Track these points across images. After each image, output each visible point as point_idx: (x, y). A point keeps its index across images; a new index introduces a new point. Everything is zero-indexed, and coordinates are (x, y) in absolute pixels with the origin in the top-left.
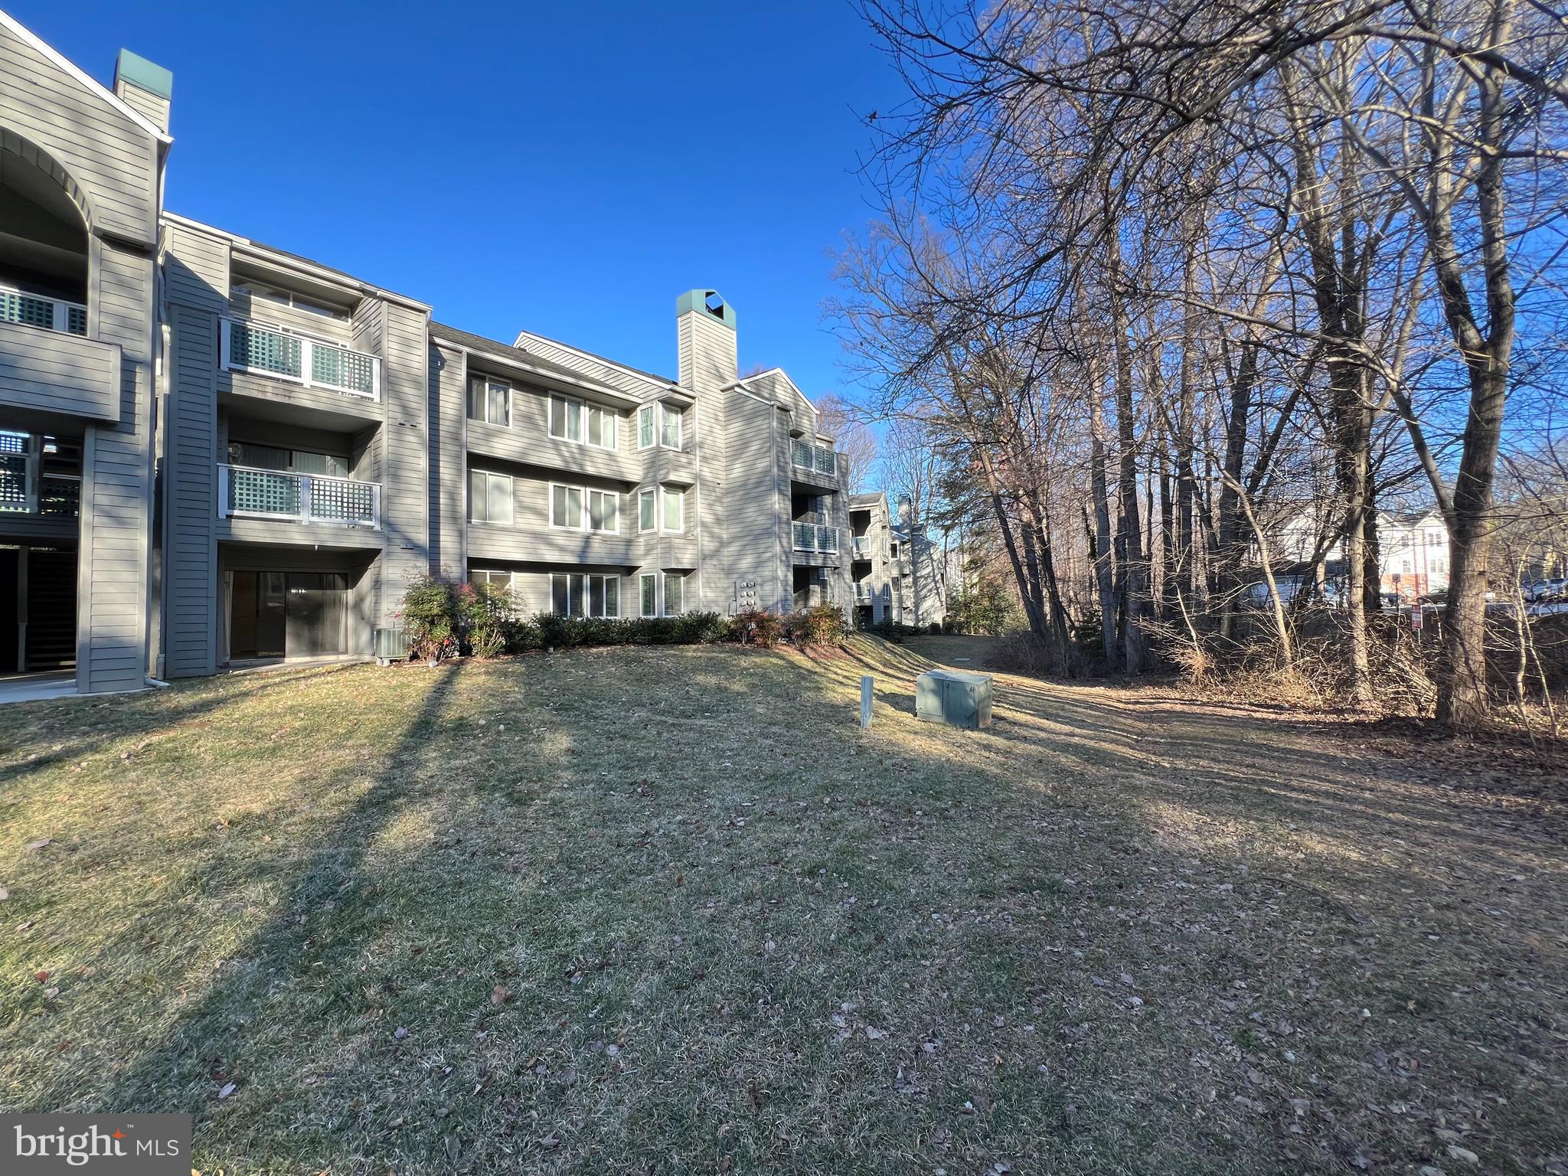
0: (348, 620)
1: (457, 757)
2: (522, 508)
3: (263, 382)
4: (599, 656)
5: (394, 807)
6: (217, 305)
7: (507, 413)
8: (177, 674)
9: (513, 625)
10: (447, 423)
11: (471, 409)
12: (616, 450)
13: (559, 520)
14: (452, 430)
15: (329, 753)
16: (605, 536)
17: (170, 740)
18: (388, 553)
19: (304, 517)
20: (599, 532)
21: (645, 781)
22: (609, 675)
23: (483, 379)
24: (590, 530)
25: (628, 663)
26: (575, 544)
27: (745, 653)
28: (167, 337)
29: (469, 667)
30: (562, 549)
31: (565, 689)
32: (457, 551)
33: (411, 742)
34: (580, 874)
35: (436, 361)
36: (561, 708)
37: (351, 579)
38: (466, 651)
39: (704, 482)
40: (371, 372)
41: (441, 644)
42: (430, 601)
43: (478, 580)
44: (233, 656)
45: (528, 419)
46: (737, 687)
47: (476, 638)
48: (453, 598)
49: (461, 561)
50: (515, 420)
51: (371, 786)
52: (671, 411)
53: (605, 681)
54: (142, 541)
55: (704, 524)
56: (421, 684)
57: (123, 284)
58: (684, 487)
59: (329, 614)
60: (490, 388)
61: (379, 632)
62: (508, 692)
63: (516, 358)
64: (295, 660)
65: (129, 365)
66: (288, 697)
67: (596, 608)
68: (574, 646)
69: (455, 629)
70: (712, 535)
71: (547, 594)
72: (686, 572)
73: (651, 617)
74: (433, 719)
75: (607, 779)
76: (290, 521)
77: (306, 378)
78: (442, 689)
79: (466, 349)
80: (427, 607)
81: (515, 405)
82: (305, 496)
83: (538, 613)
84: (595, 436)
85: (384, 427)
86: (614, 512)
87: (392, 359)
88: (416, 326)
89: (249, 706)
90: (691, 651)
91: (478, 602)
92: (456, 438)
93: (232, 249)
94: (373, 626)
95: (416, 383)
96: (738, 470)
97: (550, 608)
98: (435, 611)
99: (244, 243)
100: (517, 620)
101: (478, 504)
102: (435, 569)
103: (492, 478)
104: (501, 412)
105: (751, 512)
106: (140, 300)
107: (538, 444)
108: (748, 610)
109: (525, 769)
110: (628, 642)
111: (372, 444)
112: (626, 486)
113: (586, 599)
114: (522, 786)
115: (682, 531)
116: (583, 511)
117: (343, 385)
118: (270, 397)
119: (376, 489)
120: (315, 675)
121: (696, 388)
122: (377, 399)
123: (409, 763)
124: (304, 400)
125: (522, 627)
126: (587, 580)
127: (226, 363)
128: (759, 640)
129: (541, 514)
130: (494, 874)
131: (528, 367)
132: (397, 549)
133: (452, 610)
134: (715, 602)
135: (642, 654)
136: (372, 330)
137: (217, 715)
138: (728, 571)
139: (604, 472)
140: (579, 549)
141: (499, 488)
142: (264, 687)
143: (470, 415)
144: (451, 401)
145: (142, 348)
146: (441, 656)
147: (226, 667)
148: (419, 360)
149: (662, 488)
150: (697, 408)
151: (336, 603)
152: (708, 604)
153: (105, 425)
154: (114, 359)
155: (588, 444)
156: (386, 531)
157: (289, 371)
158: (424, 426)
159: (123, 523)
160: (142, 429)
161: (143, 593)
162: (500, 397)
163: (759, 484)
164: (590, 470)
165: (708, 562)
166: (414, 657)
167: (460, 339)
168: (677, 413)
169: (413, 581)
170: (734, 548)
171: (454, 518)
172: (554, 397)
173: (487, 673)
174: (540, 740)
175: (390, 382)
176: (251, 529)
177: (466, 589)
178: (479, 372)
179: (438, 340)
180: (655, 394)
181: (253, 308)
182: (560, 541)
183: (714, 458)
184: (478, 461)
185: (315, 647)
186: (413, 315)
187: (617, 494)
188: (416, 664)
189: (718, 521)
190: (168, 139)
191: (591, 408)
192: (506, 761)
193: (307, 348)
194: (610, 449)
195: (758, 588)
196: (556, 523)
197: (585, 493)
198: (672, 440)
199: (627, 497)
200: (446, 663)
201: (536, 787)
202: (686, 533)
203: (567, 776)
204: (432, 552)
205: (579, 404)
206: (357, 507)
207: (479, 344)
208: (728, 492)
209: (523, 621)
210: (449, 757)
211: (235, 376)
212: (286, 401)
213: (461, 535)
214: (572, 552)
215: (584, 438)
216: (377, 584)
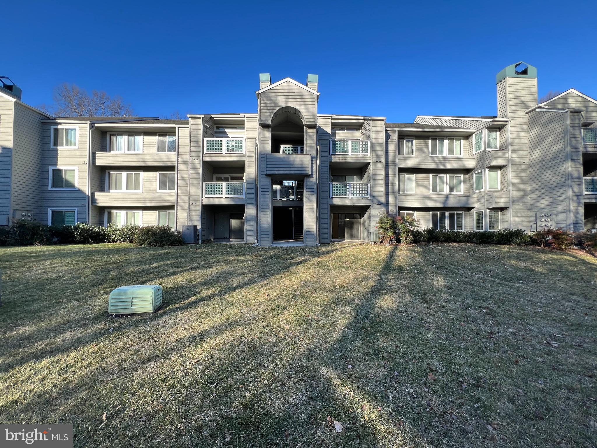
0: (361, 228)
1: (401, 280)
2: (418, 185)
3: (340, 157)
4: (454, 247)
5: (382, 293)
6: (329, 137)
7: (413, 150)
8: (323, 243)
9: (416, 232)
10: (391, 158)
11: (399, 150)
12: (462, 156)
13: (434, 189)
14: (392, 160)
15: (361, 271)
16: (456, 195)
17: (324, 260)
18: (373, 206)
19: (350, 196)
20: (453, 193)
21: (487, 308)
22: (461, 256)
23: (404, 139)
24: (448, 192)
25: (470, 251)
26: (442, 199)
27: (543, 252)
28: (319, 149)
29: (400, 247)
30: (435, 201)
31: (441, 260)
32: (394, 204)
33: (385, 271)
34: (459, 340)
35: (387, 136)
36: (439, 267)
37: (362, 216)
38: (399, 241)
39: (513, 163)
40: (367, 146)
41: (390, 238)
42: (387, 223)
43: (402, 215)
44: (334, 238)
45: (420, 150)
46: (540, 269)
47: (402, 236)
48: (394, 222)
49: (396, 208)
50: (416, 151)
51: (374, 284)
52: (493, 131)
53: (459, 258)
54: (315, 205)
55: (513, 184)
56: (385, 252)
57: (310, 137)
58: (501, 167)
59: (355, 226)
60: (406, 142)
61: (370, 233)
62: (416, 258)
63: (416, 127)
64: (347, 240)
65: (312, 158)
66: (347, 252)
67: (452, 226)
68: (441, 242)
69: (395, 233)
70: (519, 189)
71: (429, 220)
72: (502, 209)
73: (481, 231)
74: (391, 265)
75: (466, 302)
76: (346, 198)
77: (350, 153)
78: (392, 253)
79: (397, 129)
80: (386, 225)
81: (416, 146)
82: (350, 189)
83: (426, 228)
84: (451, 151)
85: (371, 164)
86: (460, 183)
87: (373, 140)
88: (380, 125)
89: (339, 253)
90: (505, 248)
91: (403, 223)
92: (394, 162)
93: (332, 119)
94: (368, 231)
95: (381, 146)
96: (537, 154)
97: (431, 226)
98: (389, 226)
99: (334, 116)
100: (417, 230)
101: (402, 186)
102: (387, 211)
103: (406, 176)
104: (410, 150)
105: (548, 175)
106: (314, 141)
107: (425, 159)
108: (546, 229)
109: (427, 290)
110: (468, 242)
111: (368, 170)
112: (467, 171)
113: (447, 222)
114: (427, 296)
115: (499, 189)
116: (445, 185)
117: (359, 152)
118: (341, 161)
119: (369, 185)
120: (354, 246)
121: (508, 116)
122: (369, 155)
123: (385, 279)
124: (349, 159)
125: (419, 233)
126: (447, 214)
127: (331, 153)
128: (555, 246)
129: (426, 187)
130: (420, 328)
131: (420, 130)
132: (375, 205)
133: (394, 226)
134: (522, 224)
135: (476, 248)
136: (367, 131)
137: (332, 255)
138: (531, 208)
139: (455, 166)
140: (443, 201)
141: (409, 179)
142: (342, 248)
143: (399, 154)
144: (392, 149)
145: (314, 153)
146: (390, 242)
147: (331, 241)
148: (381, 137)
149: (487, 170)
150: (509, 126)
151: (358, 222)
152: (517, 224)
153: (308, 176)
154: (309, 158)
155: (448, 156)
156: (372, 198)
157: (344, 151)
158: (383, 160)
159: (311, 201)
160: (315, 176)
161: (315, 220)
162: (410, 144)
163: (553, 159)
164: (449, 166)
165: (516, 203)
166: (382, 242)
167: (395, 126)
168: (496, 131)
169: (381, 216)
170: (535, 195)
171: (393, 192)
172: (432, 139)
173: (407, 250)
174: (432, 279)
175: (373, 147)
176: (337, 202)
177: (399, 218)
178: (403, 136)
179: (388, 129)
180: (483, 125)
181: (336, 135)
182: (435, 198)
183: (520, 149)
184: (402, 170)
185: (352, 237)
186: (379, 122)
187: (462, 176)
188: (382, 245)
189: (523, 181)
190: (318, 94)
191: (449, 139)
192: (420, 285)
193: (350, 143)
194: (459, 156)
195: (554, 217)
196: (433, 191)
197: (446, 177)
198: (493, 145)
199: (467, 176)
200: (392, 245)
201: (433, 298)
202: (502, 190)
203: (447, 296)
204: (387, 205)
205: (443, 140)
206: (363, 191)
207: (402, 126)
208: (530, 166)
209: (420, 231)
210: (398, 279)
211: (333, 156)
212: (345, 161)
213: (396, 198)
214: (440, 202)
215: (446, 153)
216: (369, 217)
